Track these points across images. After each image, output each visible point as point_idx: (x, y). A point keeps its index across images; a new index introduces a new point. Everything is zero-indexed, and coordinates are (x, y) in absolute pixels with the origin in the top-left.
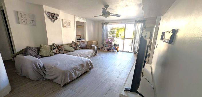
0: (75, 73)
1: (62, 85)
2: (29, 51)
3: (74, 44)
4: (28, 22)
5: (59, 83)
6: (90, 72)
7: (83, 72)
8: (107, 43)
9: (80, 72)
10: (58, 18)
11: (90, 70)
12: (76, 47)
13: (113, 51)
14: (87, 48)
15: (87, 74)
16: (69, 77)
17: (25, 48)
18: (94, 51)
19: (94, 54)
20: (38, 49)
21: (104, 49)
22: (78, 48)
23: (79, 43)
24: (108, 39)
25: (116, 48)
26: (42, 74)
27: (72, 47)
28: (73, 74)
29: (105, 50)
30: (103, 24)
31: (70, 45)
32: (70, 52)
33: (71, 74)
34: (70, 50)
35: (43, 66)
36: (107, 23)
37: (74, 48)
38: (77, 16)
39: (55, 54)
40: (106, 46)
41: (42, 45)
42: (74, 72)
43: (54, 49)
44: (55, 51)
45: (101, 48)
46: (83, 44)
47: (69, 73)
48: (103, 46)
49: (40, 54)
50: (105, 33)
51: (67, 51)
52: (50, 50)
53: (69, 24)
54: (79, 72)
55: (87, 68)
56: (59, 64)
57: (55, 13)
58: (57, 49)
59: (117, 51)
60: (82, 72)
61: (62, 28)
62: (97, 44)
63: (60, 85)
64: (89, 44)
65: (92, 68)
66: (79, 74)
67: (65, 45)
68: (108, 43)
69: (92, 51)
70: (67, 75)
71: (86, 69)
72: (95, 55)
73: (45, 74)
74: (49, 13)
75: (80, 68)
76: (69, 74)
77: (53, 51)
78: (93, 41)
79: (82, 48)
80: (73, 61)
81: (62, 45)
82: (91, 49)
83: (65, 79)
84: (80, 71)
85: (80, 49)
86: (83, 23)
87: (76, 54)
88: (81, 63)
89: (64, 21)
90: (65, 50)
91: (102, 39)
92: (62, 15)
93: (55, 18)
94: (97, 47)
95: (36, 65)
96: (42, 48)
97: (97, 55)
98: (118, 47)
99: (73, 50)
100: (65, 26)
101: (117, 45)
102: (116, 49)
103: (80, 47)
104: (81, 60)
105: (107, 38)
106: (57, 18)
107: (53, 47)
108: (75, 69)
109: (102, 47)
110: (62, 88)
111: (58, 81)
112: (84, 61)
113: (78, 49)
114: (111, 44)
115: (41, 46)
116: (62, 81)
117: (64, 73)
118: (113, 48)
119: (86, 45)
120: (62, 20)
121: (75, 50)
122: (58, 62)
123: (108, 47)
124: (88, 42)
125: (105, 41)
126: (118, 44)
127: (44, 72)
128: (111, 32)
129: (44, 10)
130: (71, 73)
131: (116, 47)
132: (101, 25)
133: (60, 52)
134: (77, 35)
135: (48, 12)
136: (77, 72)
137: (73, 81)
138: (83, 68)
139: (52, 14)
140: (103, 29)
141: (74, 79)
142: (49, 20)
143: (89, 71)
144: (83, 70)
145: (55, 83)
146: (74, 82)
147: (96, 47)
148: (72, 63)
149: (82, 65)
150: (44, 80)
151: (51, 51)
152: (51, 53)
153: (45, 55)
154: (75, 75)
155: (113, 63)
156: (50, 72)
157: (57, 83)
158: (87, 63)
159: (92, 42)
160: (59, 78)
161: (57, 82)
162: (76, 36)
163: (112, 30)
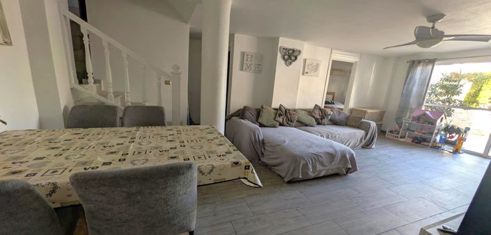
0: (314, 167)
1: (286, 180)
2: (248, 114)
3: (317, 112)
4: (253, 68)
5: (283, 175)
6: (345, 177)
7: (331, 172)
8: (418, 119)
9: (324, 168)
10: (298, 57)
11: (347, 172)
12: (323, 118)
13: (436, 148)
14: (348, 123)
15: (338, 179)
16: (302, 170)
17: (242, 108)
18: (367, 134)
19: (364, 142)
20: (259, 113)
21: (399, 136)
22: (326, 121)
23: (329, 111)
24: (423, 108)
25: (453, 140)
26: (259, 152)
27: (314, 117)
28: (310, 167)
29: (402, 140)
30: (414, 63)
31: (310, 112)
32: (307, 125)
33: (306, 166)
34: (308, 123)
35: (263, 141)
36: (432, 62)
37: (316, 120)
38: (338, 49)
39: (281, 125)
40: (408, 129)
41: (264, 106)
42: (313, 163)
43: (280, 115)
44: (280, 119)
45: (391, 132)
46: (340, 113)
47: (303, 162)
48: (400, 127)
49: (260, 120)
50: (415, 89)
51: (302, 124)
52: (273, 116)
53: (316, 68)
54: (321, 168)
55: (340, 166)
56: (287, 142)
57: (296, 47)
58: (286, 117)
59: (456, 152)
60: (328, 170)
61: (301, 76)
62: (380, 118)
63: (283, 178)
64: (354, 114)
65: (354, 171)
66: (321, 171)
67: (299, 112)
68: (421, 120)
69: (360, 133)
70: (300, 165)
71: (339, 168)
72: (367, 145)
73: (263, 154)
74: (286, 49)
75: (325, 160)
76: (304, 164)
77: (278, 119)
78: (369, 111)
79: (334, 123)
80: (313, 144)
81: (295, 110)
82: (358, 128)
83: (294, 171)
84: (325, 166)
85: (329, 123)
86: (351, 64)
87: (320, 133)
88: (330, 150)
89: (308, 63)
90: (298, 121)
91: (399, 107)
92: (307, 50)
93: (293, 58)
94: (379, 126)
95: (255, 136)
96: (264, 110)
97: (374, 146)
98: (462, 140)
99: (315, 123)
100: (307, 73)
101: (458, 131)
102: (452, 144)
103: (330, 120)
104: (331, 146)
105: (420, 105)
106: (296, 58)
107: (279, 112)
108: (316, 158)
109: (393, 129)
110: (285, 185)
111: (282, 170)
112: (338, 149)
113: (326, 123)
114: (433, 123)
115: (262, 107)
116: (288, 173)
117: (295, 159)
118: (438, 138)
119: (348, 118)
120: (305, 60)
121: (319, 124)
122: (287, 140)
123: (416, 133)
124: (352, 111)
125: (412, 112)
126: (463, 127)
127: (263, 150)
128: (443, 87)
129: (280, 45)
130: (307, 163)
131: (453, 137)
132: (404, 67)
133: (289, 123)
134: (328, 93)
135: (284, 49)
136: (319, 167)
137: (306, 180)
138: (331, 163)
139: (290, 52)
140: (411, 79)
141: (309, 177)
142: (283, 62)
143: (345, 175)
144: (332, 168)
145: (274, 172)
146: (309, 183)
147: (373, 124)
148: (310, 147)
149: (332, 156)
150: (260, 162)
151: (275, 119)
152: (275, 122)
153: (265, 124)
154: (314, 172)
155: (427, 179)
156: (271, 152)
157: (279, 175)
158: (343, 156)
159: (365, 112)
160: (286, 165)
161: (278, 172)
162: (325, 95)
163: (447, 80)
